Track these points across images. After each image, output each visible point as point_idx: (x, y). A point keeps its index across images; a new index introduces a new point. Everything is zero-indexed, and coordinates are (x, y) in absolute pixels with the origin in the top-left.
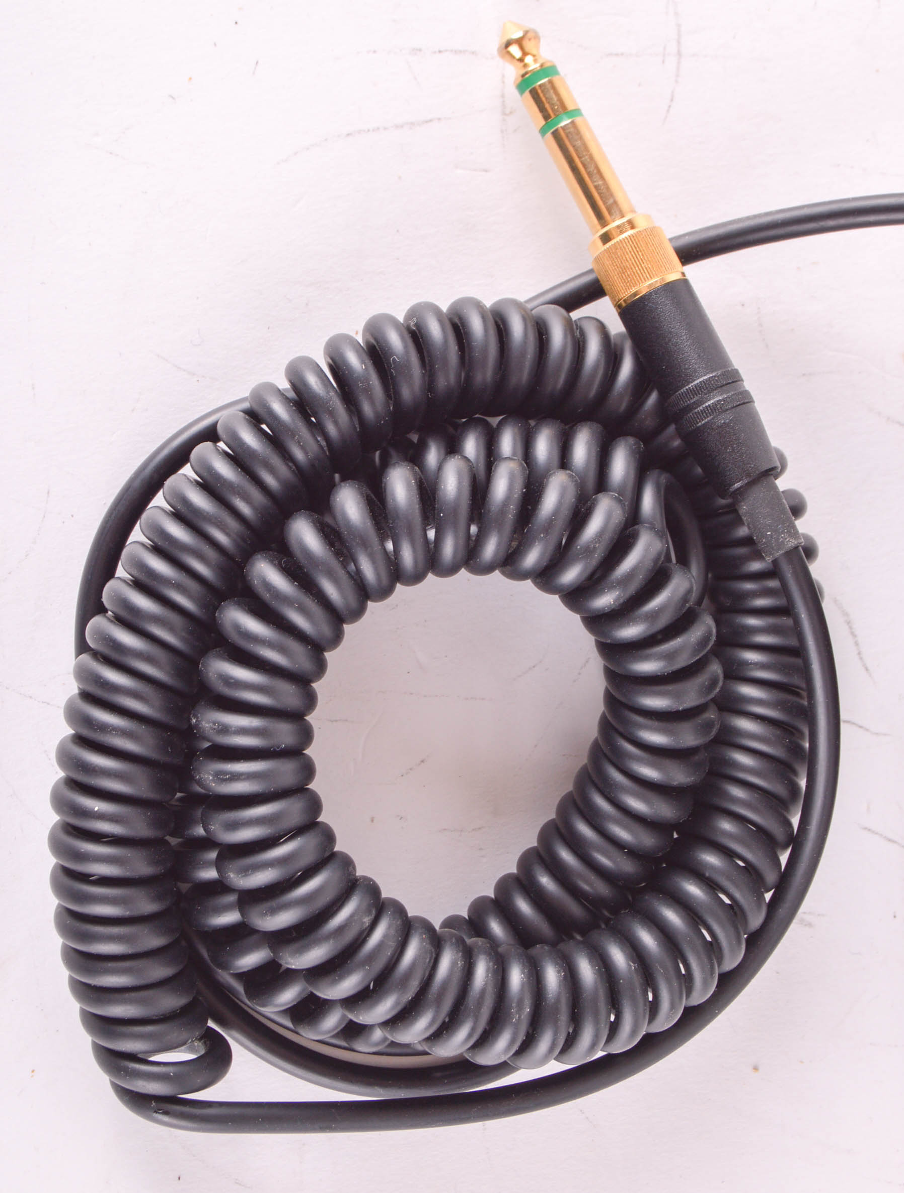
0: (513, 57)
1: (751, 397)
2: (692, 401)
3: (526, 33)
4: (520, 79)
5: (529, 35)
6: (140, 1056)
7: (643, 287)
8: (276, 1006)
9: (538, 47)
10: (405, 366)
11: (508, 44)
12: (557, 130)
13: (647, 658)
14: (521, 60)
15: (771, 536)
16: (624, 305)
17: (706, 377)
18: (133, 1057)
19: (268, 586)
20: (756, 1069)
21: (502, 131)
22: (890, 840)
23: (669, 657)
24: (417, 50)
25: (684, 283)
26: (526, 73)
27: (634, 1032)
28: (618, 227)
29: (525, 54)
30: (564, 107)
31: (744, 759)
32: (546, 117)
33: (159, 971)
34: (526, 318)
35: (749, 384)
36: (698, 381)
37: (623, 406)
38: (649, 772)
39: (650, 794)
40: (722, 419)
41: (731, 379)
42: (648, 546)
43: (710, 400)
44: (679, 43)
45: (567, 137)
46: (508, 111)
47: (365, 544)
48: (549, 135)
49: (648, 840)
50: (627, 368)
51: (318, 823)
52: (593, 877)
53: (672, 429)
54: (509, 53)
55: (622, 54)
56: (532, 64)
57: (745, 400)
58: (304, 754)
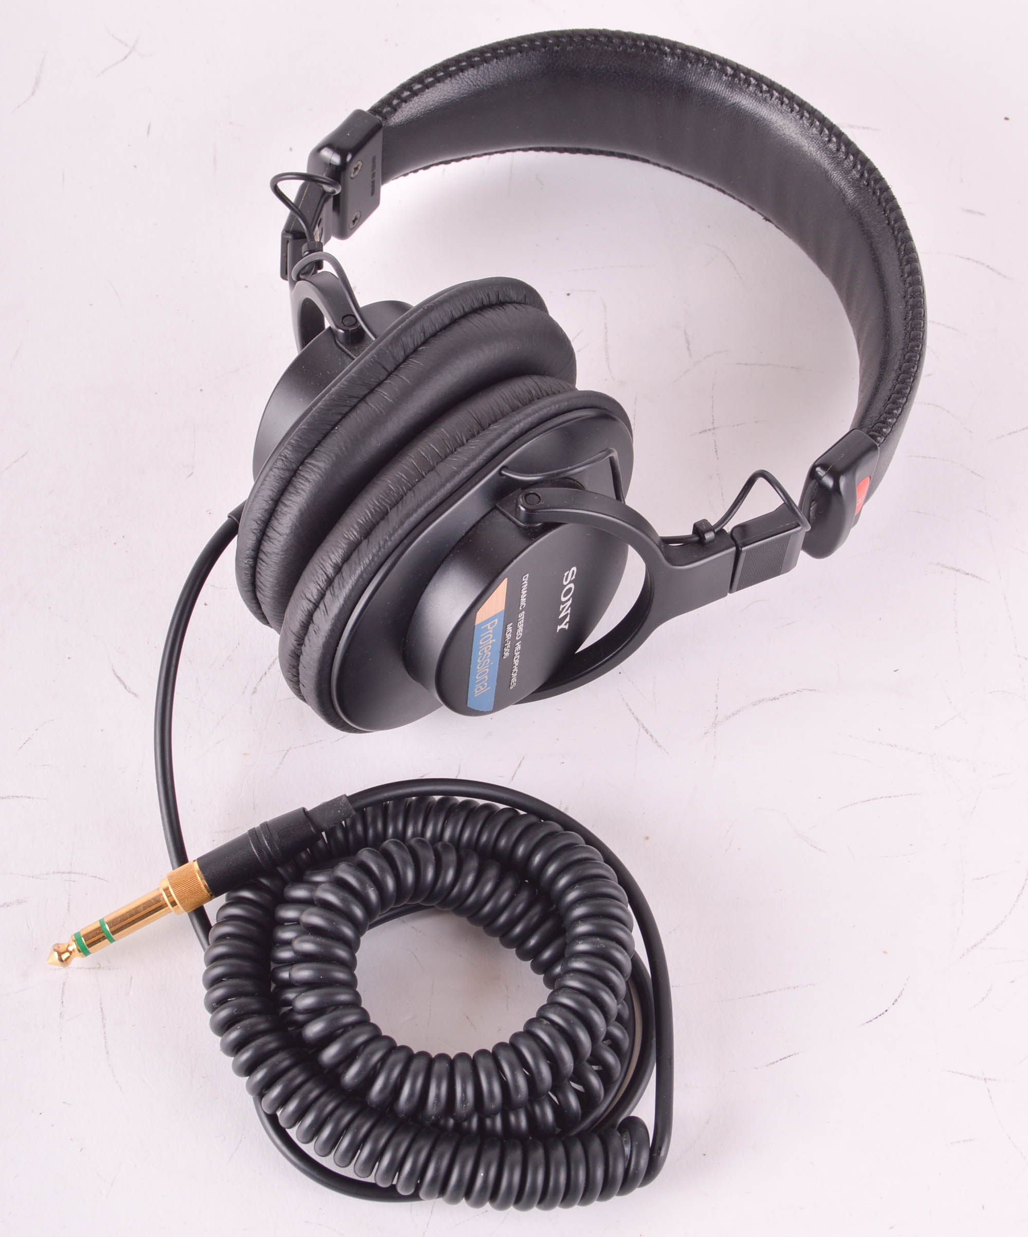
0: (68, 958)
1: (264, 823)
2: (265, 853)
3: (55, 950)
4: (82, 953)
5: (56, 948)
6: (626, 1166)
7: (201, 882)
8: (600, 1089)
9: (63, 944)
10: (239, 1007)
11: (61, 960)
12: (112, 932)
13: (405, 874)
14: (71, 953)
15: (340, 810)
16: (211, 893)
17: (252, 845)
18: (627, 1170)
19: (358, 1074)
20: (647, 838)
21: (109, 969)
22: (519, 765)
23: (405, 864)
24: (61, 1015)
25: (200, 860)
26: (79, 951)
27: (616, 888)
28: (168, 897)
29: (67, 951)
30: (99, 928)
31: (466, 835)
32: (104, 938)
33: (578, 1150)
34: (215, 946)
35: (256, 824)
36: (255, 851)
37: (267, 896)
38: (470, 880)
39: (483, 879)
40: (276, 837)
41: (253, 833)
42: (344, 871)
43: (265, 843)
44: (63, 873)
45: (115, 925)
46: (98, 966)
47: (337, 1019)
48: (114, 937)
49: (509, 884)
50: (247, 894)
51: (493, 1052)
52: (531, 913)
53: (280, 870)
54: (66, 959)
55: (69, 903)
56: (73, 947)
57: (265, 826)
58: (454, 1059)
